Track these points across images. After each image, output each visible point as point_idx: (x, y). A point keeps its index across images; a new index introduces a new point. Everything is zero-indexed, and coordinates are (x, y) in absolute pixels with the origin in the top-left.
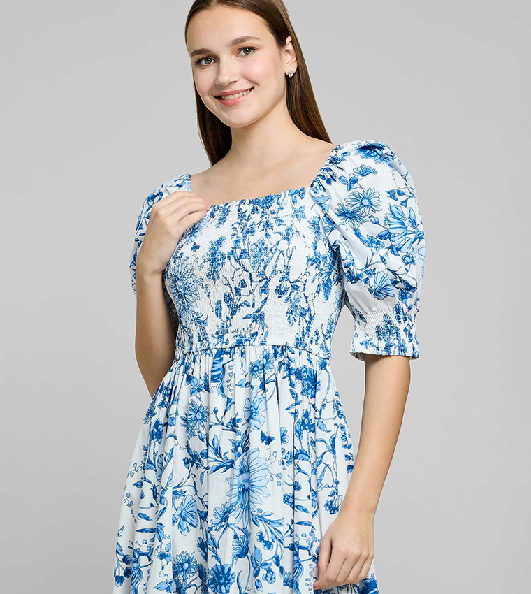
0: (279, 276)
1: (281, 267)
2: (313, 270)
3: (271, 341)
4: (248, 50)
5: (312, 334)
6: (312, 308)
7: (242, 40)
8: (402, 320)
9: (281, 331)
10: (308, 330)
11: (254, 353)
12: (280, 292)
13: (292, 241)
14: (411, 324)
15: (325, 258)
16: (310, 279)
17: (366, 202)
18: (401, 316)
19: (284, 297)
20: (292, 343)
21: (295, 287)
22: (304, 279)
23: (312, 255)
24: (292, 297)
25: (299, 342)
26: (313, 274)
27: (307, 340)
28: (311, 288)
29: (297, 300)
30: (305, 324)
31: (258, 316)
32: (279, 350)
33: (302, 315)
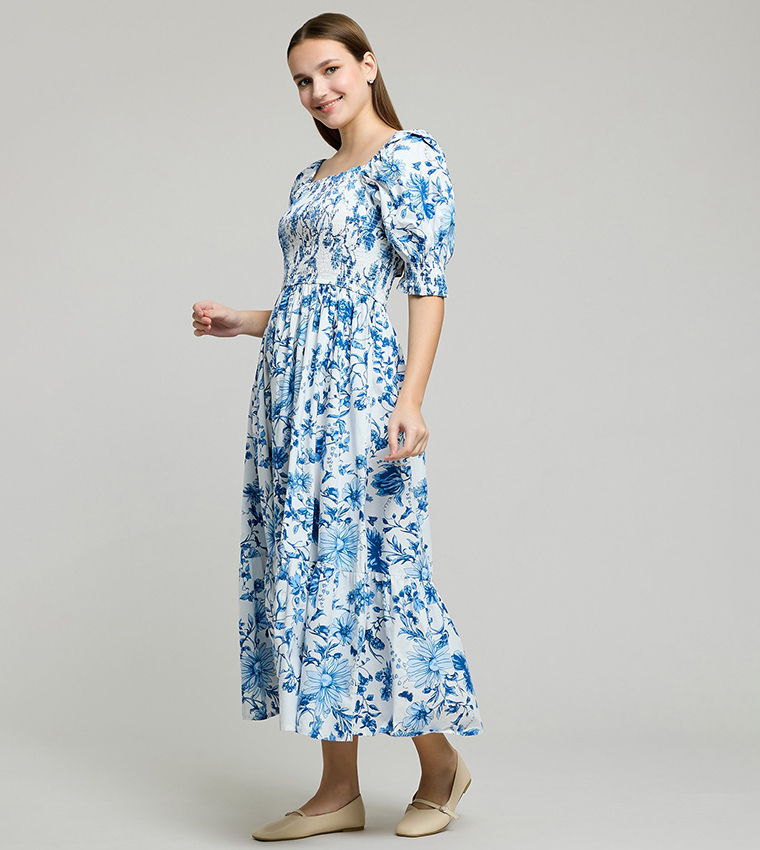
0: (325, 232)
1: (326, 225)
2: (352, 227)
3: (319, 281)
4: (333, 69)
5: (353, 275)
6: (353, 257)
7: (327, 63)
8: (419, 267)
9: (327, 274)
10: (349, 272)
11: (307, 290)
12: (326, 244)
13: (338, 205)
14: (428, 269)
15: (364, 218)
16: (349, 235)
17: (394, 169)
18: (418, 264)
19: (329, 248)
20: (334, 282)
21: (337, 241)
22: (344, 234)
23: (352, 216)
24: (335, 248)
25: (340, 282)
26: (351, 231)
27: (347, 280)
28: (351, 241)
29: (339, 250)
30: (346, 269)
31: (312, 262)
32: (324, 288)
33: (345, 262)
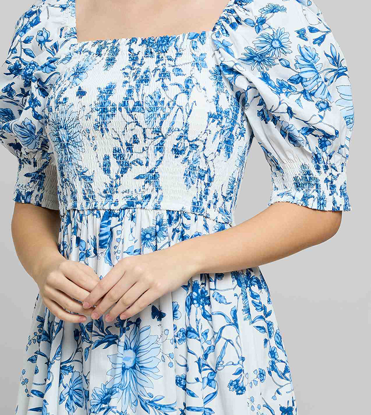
0: (177, 134)
1: (179, 124)
2: (214, 127)
3: (165, 205)
5: (210, 197)
6: (212, 169)
10: (207, 193)
11: (146, 218)
12: (177, 151)
13: (192, 95)
15: (227, 113)
16: (210, 137)
17: (276, 44)
19: (181, 157)
20: (188, 208)
21: (194, 147)
22: (203, 138)
23: (214, 111)
24: (190, 158)
25: (196, 207)
26: (213, 132)
27: (205, 205)
28: (212, 147)
29: (195, 161)
30: (203, 187)
31: (152, 177)
32: (174, 216)
33: (201, 177)
